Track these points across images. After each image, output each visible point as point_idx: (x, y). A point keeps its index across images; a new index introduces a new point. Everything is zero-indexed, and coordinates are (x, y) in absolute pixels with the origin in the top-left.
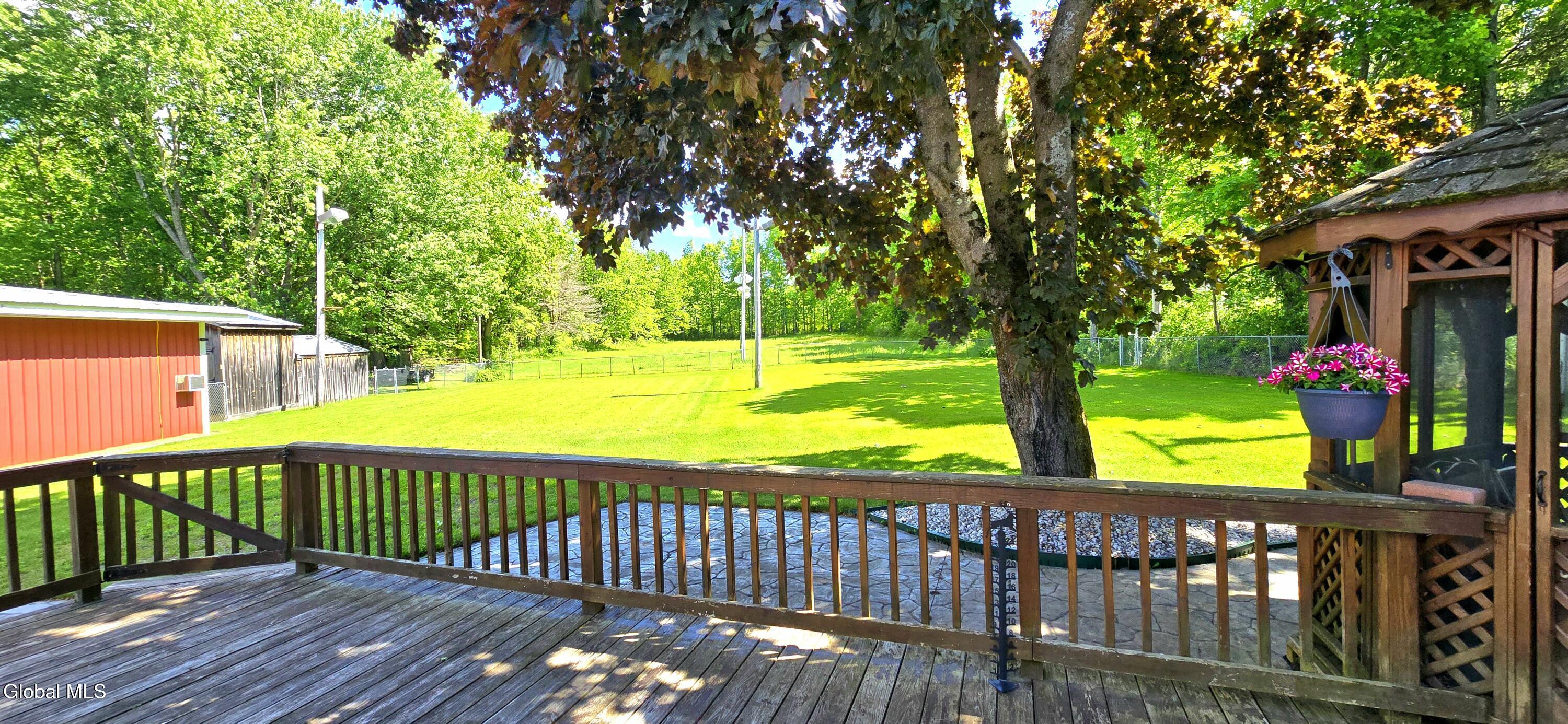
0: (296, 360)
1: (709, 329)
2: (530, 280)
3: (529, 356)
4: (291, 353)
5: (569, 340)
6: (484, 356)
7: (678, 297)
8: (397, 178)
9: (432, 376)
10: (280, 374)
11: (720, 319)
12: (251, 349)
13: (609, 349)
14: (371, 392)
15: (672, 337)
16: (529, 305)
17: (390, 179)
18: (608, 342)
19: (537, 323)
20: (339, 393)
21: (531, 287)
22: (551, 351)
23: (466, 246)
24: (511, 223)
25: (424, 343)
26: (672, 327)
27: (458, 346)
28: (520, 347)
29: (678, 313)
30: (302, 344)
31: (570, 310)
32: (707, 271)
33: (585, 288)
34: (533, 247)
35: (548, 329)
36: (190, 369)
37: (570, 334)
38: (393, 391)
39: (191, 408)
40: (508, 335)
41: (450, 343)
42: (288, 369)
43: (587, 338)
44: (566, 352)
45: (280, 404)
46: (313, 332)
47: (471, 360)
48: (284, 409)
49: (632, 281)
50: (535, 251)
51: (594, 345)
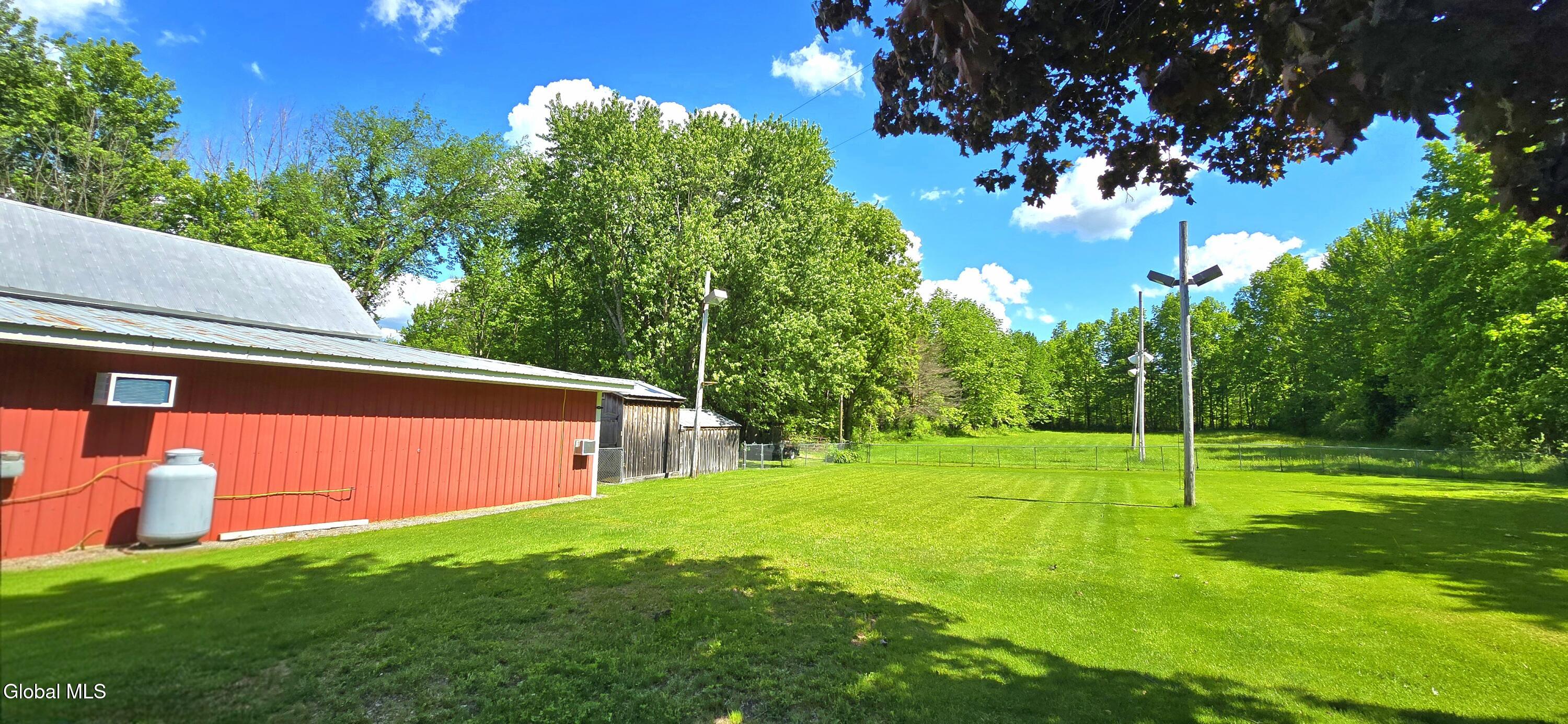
0: (680, 431)
1: (1083, 419)
2: (892, 362)
3: (888, 439)
4: (677, 423)
5: (927, 425)
6: (845, 437)
7: (1046, 384)
8: (773, 264)
9: (797, 454)
10: (666, 443)
11: (1096, 408)
12: (645, 418)
13: (969, 436)
14: (740, 465)
15: (1038, 426)
16: (889, 387)
17: (766, 263)
18: (968, 429)
19: (897, 406)
20: (713, 465)
21: (892, 369)
22: (909, 435)
23: (830, 324)
24: (875, 302)
25: (793, 421)
26: (1038, 415)
27: (824, 425)
28: (880, 428)
29: (1047, 400)
30: (685, 417)
31: (929, 393)
32: (1080, 354)
33: (946, 370)
34: (896, 328)
35: (907, 412)
36: (587, 433)
37: (929, 419)
38: (759, 466)
39: (584, 471)
40: (869, 416)
41: (814, 421)
42: (672, 437)
43: (946, 423)
44: (924, 436)
45: (664, 471)
46: (694, 407)
47: (833, 440)
48: (667, 476)
49: (996, 364)
50: (898, 332)
51: (953, 431)
